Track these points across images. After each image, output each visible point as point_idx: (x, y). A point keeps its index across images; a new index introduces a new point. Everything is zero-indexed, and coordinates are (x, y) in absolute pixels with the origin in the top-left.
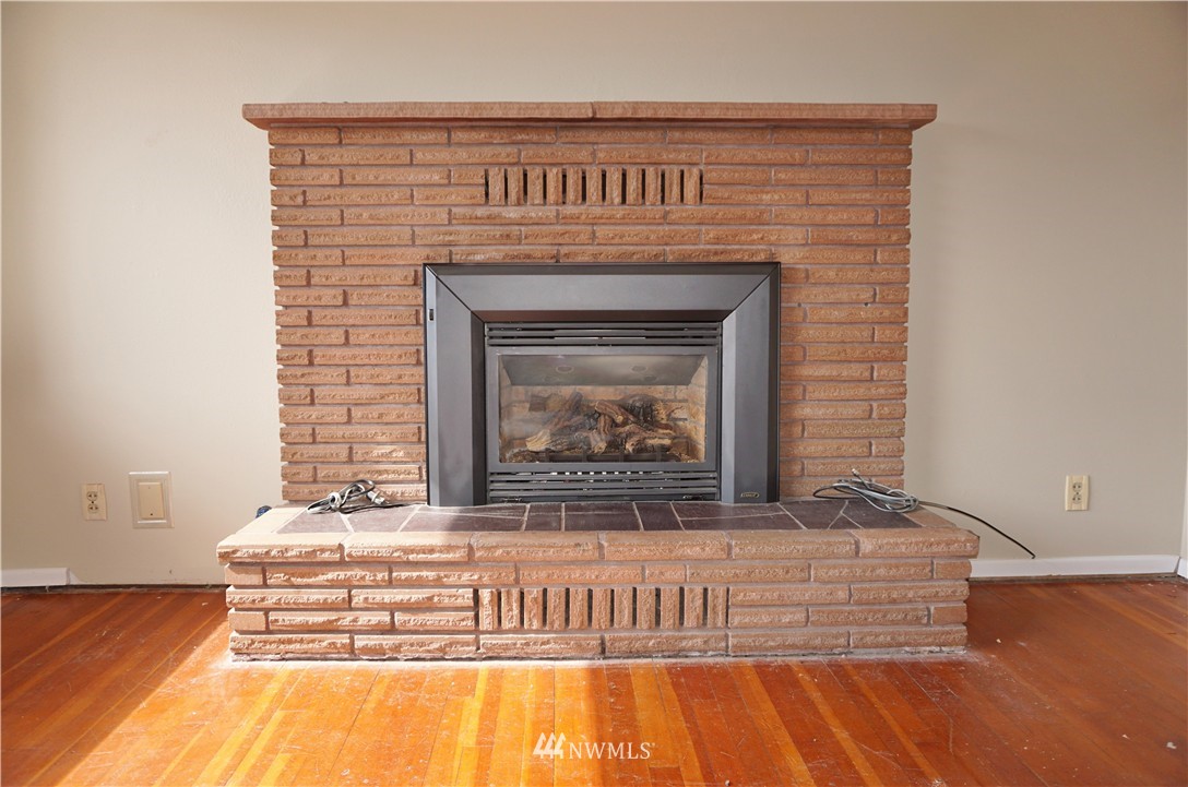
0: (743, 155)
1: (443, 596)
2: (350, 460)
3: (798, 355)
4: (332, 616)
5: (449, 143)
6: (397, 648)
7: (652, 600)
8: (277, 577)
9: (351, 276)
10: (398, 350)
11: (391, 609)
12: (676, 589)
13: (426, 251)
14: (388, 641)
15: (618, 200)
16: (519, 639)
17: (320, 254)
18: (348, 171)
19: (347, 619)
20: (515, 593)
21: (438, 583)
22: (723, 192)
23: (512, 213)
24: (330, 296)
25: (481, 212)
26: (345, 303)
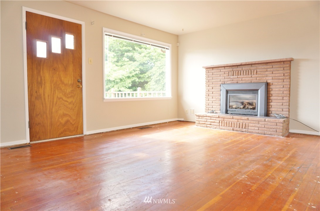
0: (263, 67)
1: (216, 121)
2: (212, 108)
3: (271, 95)
4: (205, 122)
5: (225, 69)
6: (211, 127)
7: (239, 124)
8: (200, 117)
9: (213, 85)
10: (218, 94)
11: (211, 122)
12: (242, 123)
13: (221, 82)
14: (210, 126)
15: (245, 75)
16: (224, 127)
17: (210, 83)
18: (213, 73)
19: (206, 123)
20: (224, 121)
21: (215, 120)
22: (260, 73)
23: (232, 77)
24: (211, 88)
25: (228, 77)
26: (213, 89)
